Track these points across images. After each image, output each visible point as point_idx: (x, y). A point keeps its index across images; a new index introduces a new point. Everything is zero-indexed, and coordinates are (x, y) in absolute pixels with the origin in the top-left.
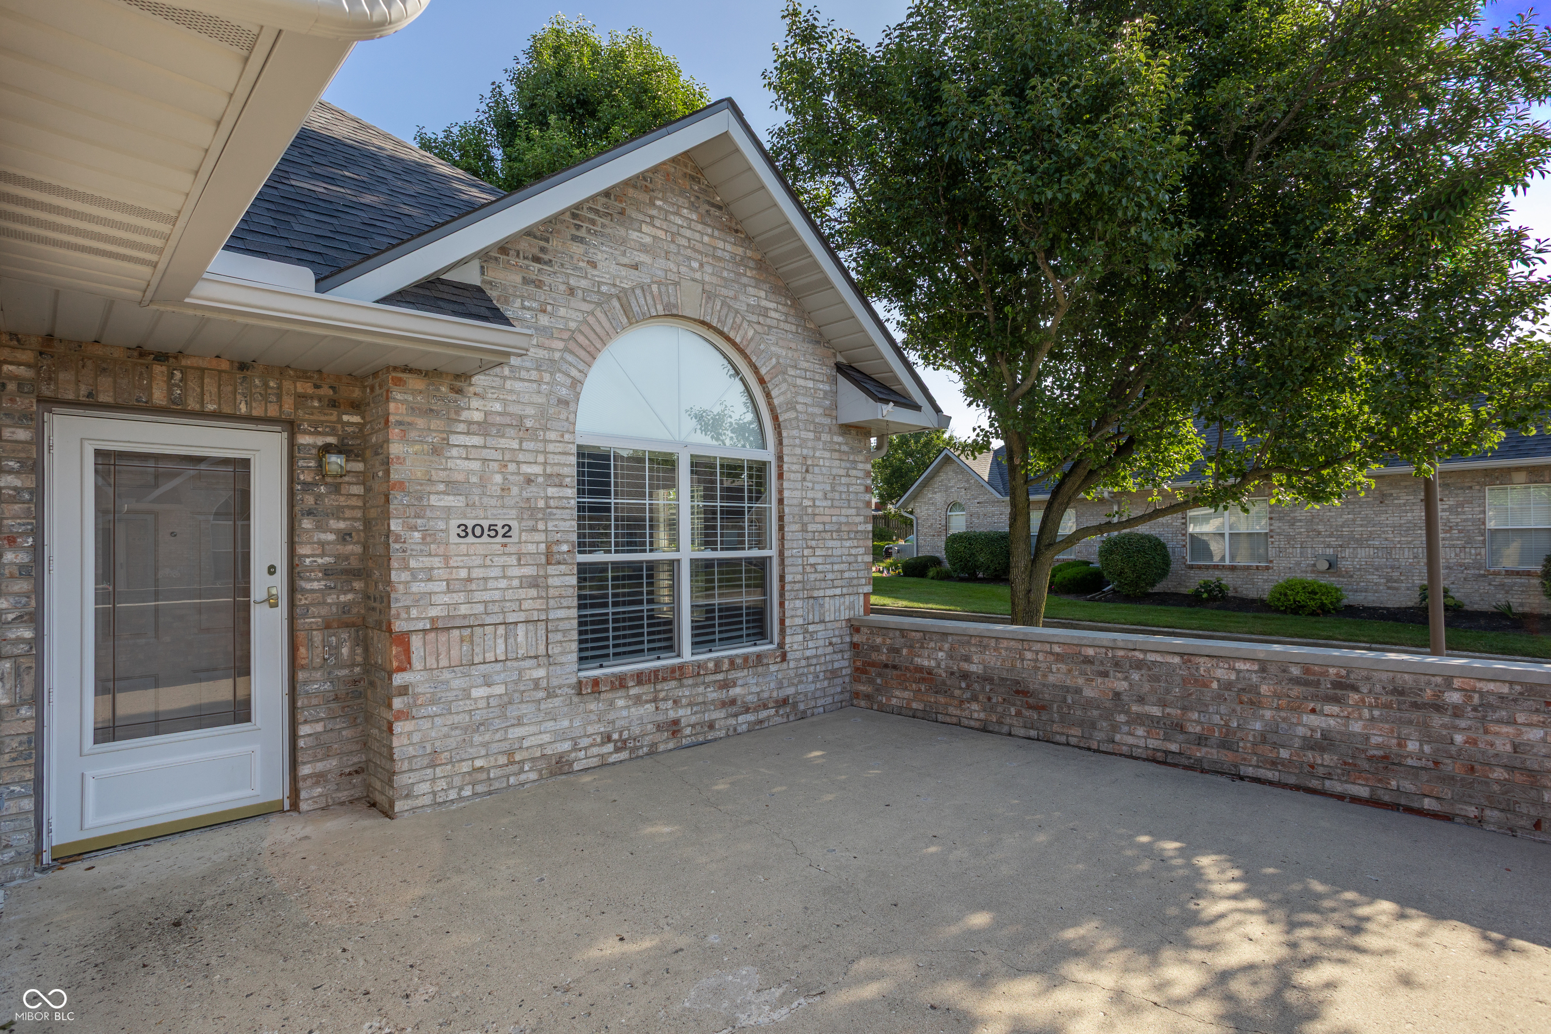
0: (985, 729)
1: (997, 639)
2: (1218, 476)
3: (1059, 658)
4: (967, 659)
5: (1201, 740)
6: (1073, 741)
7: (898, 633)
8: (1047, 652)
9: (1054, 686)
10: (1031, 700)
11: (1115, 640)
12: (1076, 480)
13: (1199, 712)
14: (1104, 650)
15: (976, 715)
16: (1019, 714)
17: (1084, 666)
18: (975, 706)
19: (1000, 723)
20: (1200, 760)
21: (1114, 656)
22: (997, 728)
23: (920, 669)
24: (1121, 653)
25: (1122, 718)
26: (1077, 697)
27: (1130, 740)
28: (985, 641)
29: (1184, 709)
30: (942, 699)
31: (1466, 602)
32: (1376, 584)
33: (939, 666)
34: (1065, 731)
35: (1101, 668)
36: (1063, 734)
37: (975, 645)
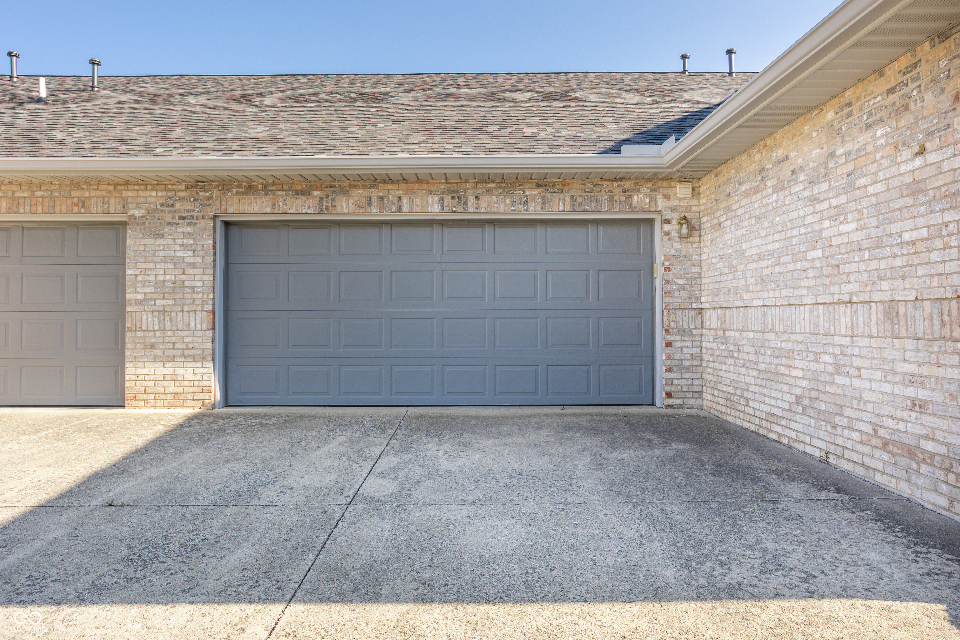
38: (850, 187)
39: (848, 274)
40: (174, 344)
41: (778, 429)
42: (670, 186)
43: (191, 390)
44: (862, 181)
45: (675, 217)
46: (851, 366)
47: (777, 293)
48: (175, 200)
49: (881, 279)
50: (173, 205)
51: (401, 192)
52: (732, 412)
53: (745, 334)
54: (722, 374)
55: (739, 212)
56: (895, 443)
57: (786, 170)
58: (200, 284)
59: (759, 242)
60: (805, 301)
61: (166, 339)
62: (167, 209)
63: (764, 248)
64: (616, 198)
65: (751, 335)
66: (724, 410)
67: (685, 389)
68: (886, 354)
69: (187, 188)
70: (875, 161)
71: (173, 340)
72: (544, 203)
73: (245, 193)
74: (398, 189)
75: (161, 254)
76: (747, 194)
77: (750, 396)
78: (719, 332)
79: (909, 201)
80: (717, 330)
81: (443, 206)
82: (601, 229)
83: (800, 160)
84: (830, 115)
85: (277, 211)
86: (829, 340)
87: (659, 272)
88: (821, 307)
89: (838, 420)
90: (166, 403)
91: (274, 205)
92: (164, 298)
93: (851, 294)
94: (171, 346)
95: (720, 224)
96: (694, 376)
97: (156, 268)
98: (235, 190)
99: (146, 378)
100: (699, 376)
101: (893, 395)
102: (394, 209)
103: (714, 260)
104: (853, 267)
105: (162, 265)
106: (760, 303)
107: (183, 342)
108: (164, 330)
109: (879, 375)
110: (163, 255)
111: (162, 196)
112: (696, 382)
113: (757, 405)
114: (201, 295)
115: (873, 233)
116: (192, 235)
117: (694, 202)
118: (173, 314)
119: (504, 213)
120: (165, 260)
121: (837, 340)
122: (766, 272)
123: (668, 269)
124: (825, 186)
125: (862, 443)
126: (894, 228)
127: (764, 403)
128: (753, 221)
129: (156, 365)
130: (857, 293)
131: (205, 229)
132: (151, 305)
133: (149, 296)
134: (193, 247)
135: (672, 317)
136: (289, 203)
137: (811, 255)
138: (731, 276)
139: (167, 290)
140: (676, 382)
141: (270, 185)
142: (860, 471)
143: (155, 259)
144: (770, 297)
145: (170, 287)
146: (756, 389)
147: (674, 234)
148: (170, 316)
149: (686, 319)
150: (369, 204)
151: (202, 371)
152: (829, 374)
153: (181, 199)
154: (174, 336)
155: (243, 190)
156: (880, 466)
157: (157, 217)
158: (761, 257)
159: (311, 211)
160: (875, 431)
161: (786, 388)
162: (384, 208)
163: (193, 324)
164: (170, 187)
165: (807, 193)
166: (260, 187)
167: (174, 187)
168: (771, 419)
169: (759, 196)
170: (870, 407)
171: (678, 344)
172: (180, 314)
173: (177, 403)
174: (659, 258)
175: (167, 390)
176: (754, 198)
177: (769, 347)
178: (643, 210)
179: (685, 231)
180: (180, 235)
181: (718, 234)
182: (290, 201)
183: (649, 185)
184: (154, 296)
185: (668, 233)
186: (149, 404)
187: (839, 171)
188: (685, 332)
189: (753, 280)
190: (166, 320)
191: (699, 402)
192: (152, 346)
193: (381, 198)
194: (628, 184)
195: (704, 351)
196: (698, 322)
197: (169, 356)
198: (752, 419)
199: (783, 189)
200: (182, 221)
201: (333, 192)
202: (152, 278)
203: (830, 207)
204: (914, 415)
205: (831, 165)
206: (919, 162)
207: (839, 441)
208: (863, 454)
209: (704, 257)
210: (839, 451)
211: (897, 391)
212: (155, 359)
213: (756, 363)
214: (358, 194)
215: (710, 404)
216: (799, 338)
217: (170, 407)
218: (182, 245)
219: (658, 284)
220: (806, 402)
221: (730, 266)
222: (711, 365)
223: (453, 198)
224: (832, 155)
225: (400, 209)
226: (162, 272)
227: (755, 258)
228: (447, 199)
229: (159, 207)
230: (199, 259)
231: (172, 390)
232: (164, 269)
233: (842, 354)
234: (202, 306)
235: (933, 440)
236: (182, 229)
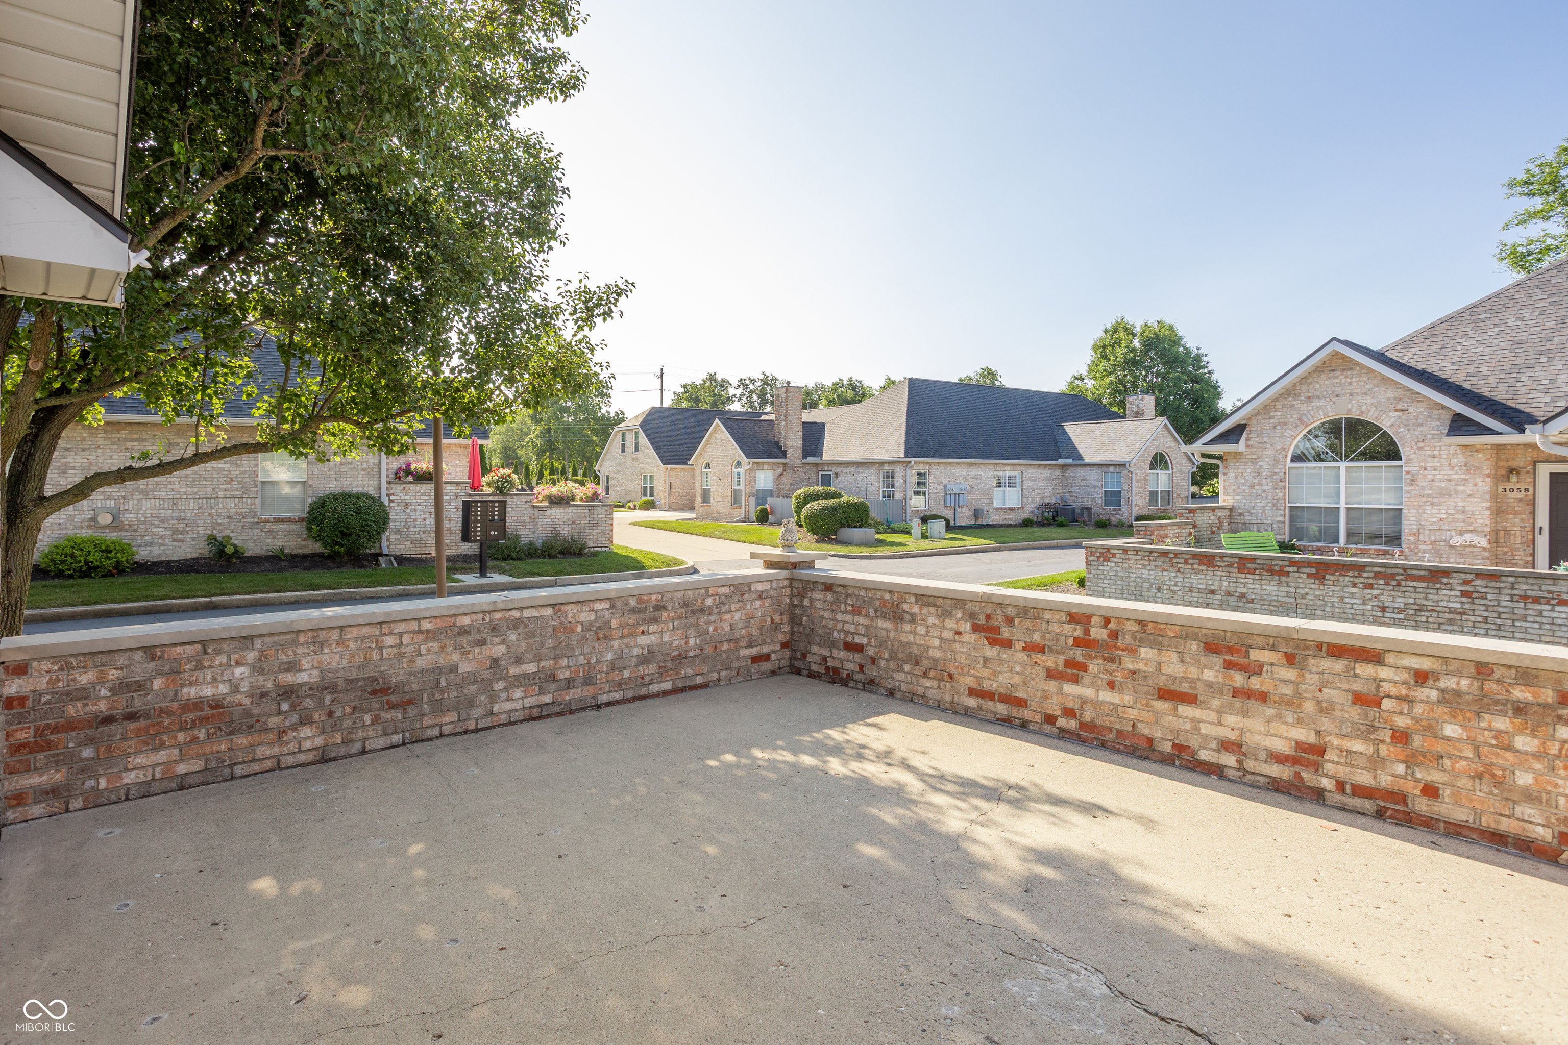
0: (324, 759)
1: (342, 628)
3: (430, 635)
4: (292, 667)
5: (570, 684)
6: (447, 729)
7: (138, 656)
8: (414, 632)
9: (423, 671)
10: (393, 698)
11: (495, 602)
13: (568, 658)
14: (481, 616)
15: (308, 744)
16: (376, 721)
17: (459, 639)
18: (306, 731)
19: (346, 742)
20: (569, 703)
21: (491, 621)
22: (343, 751)
23: (197, 704)
24: (498, 616)
25: (500, 685)
26: (452, 676)
27: (509, 706)
28: (323, 635)
29: (556, 658)
30: (242, 740)
32: (162, 537)
33: (236, 690)
34: (438, 721)
35: (478, 637)
36: (435, 725)
37: (306, 644)
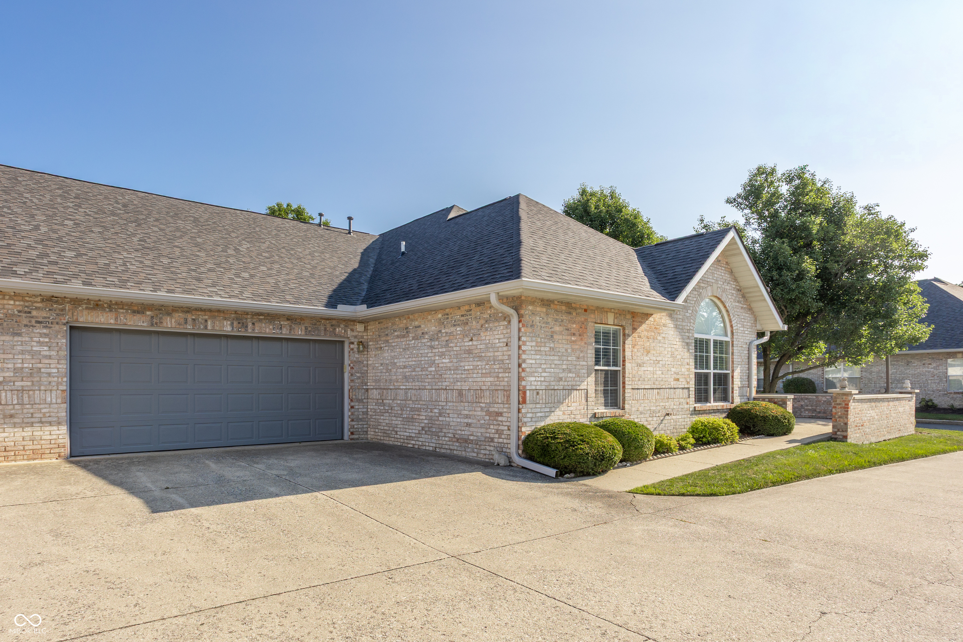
2: (829, 358)
12: (785, 358)
31: (940, 404)
38: (447, 346)
39: (445, 378)
40: (32, 414)
41: (413, 442)
42: (354, 325)
43: (48, 446)
44: (452, 345)
45: (356, 341)
46: (446, 413)
47: (413, 384)
48: (32, 309)
49: (458, 381)
50: (30, 313)
51: (207, 317)
52: (387, 439)
53: (395, 402)
54: (380, 421)
55: (393, 344)
56: (461, 439)
57: (419, 332)
58: (55, 371)
59: (404, 360)
60: (427, 388)
61: (25, 411)
62: (24, 315)
63: (407, 363)
64: (328, 329)
65: (399, 402)
66: (382, 438)
67: (360, 430)
68: (458, 408)
69: (43, 301)
70: (456, 339)
71: (31, 411)
72: (290, 330)
73: (93, 309)
74: (205, 315)
75: (19, 348)
76: (398, 337)
77: (398, 430)
78: (379, 401)
79: (467, 356)
80: (378, 400)
81: (233, 327)
82: (317, 345)
83: (426, 329)
84: (440, 316)
85: (119, 322)
86: (437, 403)
87: (347, 369)
88: (434, 391)
89: (440, 434)
90: (25, 457)
91: (116, 319)
92: (22, 380)
93: (446, 386)
94: (30, 416)
95: (381, 348)
96: (364, 423)
97: (14, 358)
98: (84, 306)
99: (6, 440)
100: (366, 423)
101: (461, 422)
102: (202, 327)
103: (377, 365)
104: (447, 376)
105: (20, 356)
106: (404, 387)
107: (41, 413)
108: (23, 404)
109: (456, 416)
110: (21, 349)
111: (19, 305)
112: (365, 426)
113: (402, 433)
114: (56, 379)
115: (455, 364)
116: (48, 335)
117: (365, 334)
118: (31, 393)
119: (269, 334)
120: (22, 352)
121: (440, 403)
122: (407, 374)
123: (352, 368)
124: (437, 343)
125: (449, 441)
126: (462, 364)
127: (406, 432)
128: (402, 350)
129: (16, 430)
130: (448, 386)
131: (60, 332)
132: (10, 386)
133: (8, 379)
134: (49, 344)
135: (354, 393)
136: (128, 318)
137: (430, 369)
138: (387, 374)
139: (25, 375)
140: (356, 426)
141: (113, 304)
142: (449, 451)
143: (14, 351)
144: (409, 385)
145: (28, 372)
146: (402, 426)
147: (356, 350)
148: (28, 394)
149: (360, 394)
150: (186, 323)
151: (58, 432)
152: (437, 416)
153: (37, 308)
154: (32, 408)
155: (92, 306)
156: (456, 448)
157: (15, 320)
158: (405, 367)
159: (145, 324)
160: (454, 436)
161: (417, 424)
162: (196, 326)
163: (49, 399)
164: (27, 298)
165: (429, 344)
166: (106, 306)
167: (31, 299)
168: (409, 438)
169: (405, 339)
170: (452, 428)
171: (357, 407)
172: (37, 392)
173: (36, 456)
174: (347, 362)
175: (26, 448)
176: (402, 340)
177: (409, 407)
178: (341, 337)
179: (361, 349)
180: (36, 335)
181: (379, 352)
182: (128, 317)
183: (344, 323)
184: (13, 379)
185: (352, 349)
186: (9, 459)
187: (443, 339)
188: (360, 401)
189: (400, 377)
190: (24, 397)
191: (366, 436)
192: (11, 416)
193: (194, 320)
194: (334, 322)
195: (369, 410)
196: (366, 395)
197: (28, 423)
198: (399, 440)
199: (417, 339)
200: (38, 325)
201: (161, 313)
202: (10, 366)
203: (439, 352)
204: (467, 428)
205: (440, 335)
206: (470, 343)
207: (441, 442)
208: (450, 445)
209: (370, 362)
210: (440, 446)
211: (462, 421)
212: (15, 425)
213: (402, 414)
214: (179, 316)
215: (373, 437)
216: (424, 403)
217: (28, 460)
218: (39, 342)
219: (346, 376)
220: (427, 429)
221: (387, 369)
222: (374, 417)
223: (239, 323)
224: (440, 331)
225: (206, 327)
226: (20, 361)
227: (402, 367)
228: (235, 323)
229: (16, 312)
230: (53, 353)
231: (30, 447)
232: (22, 359)
233: (442, 409)
234: (58, 386)
235: (473, 435)
236: (38, 331)
